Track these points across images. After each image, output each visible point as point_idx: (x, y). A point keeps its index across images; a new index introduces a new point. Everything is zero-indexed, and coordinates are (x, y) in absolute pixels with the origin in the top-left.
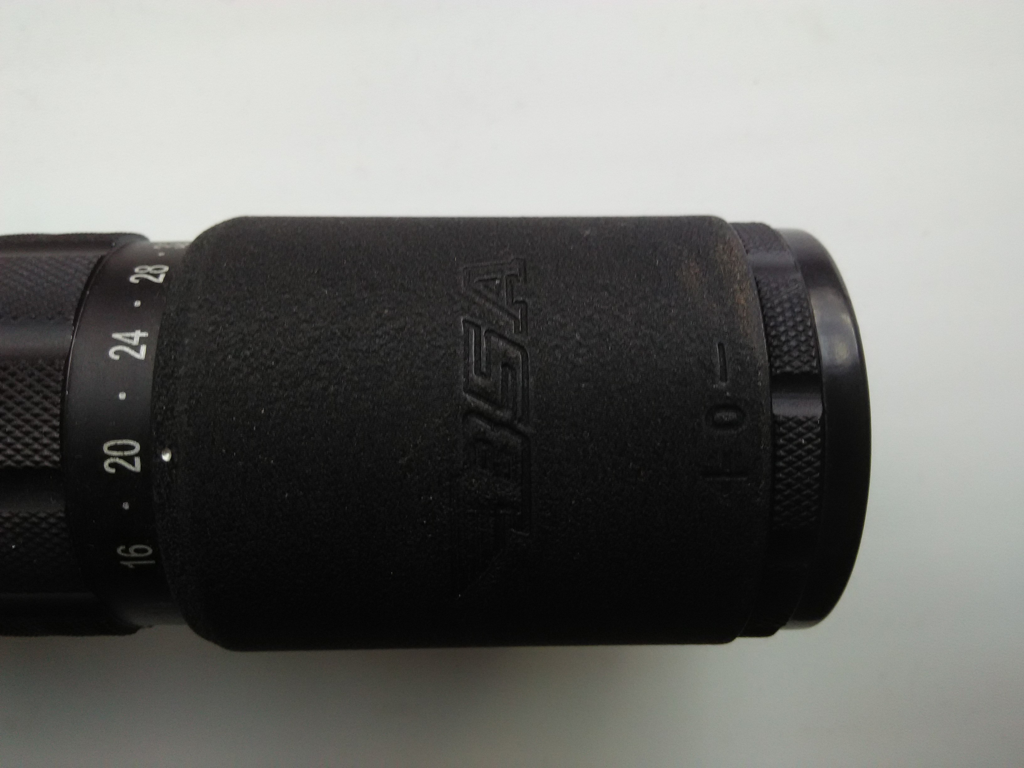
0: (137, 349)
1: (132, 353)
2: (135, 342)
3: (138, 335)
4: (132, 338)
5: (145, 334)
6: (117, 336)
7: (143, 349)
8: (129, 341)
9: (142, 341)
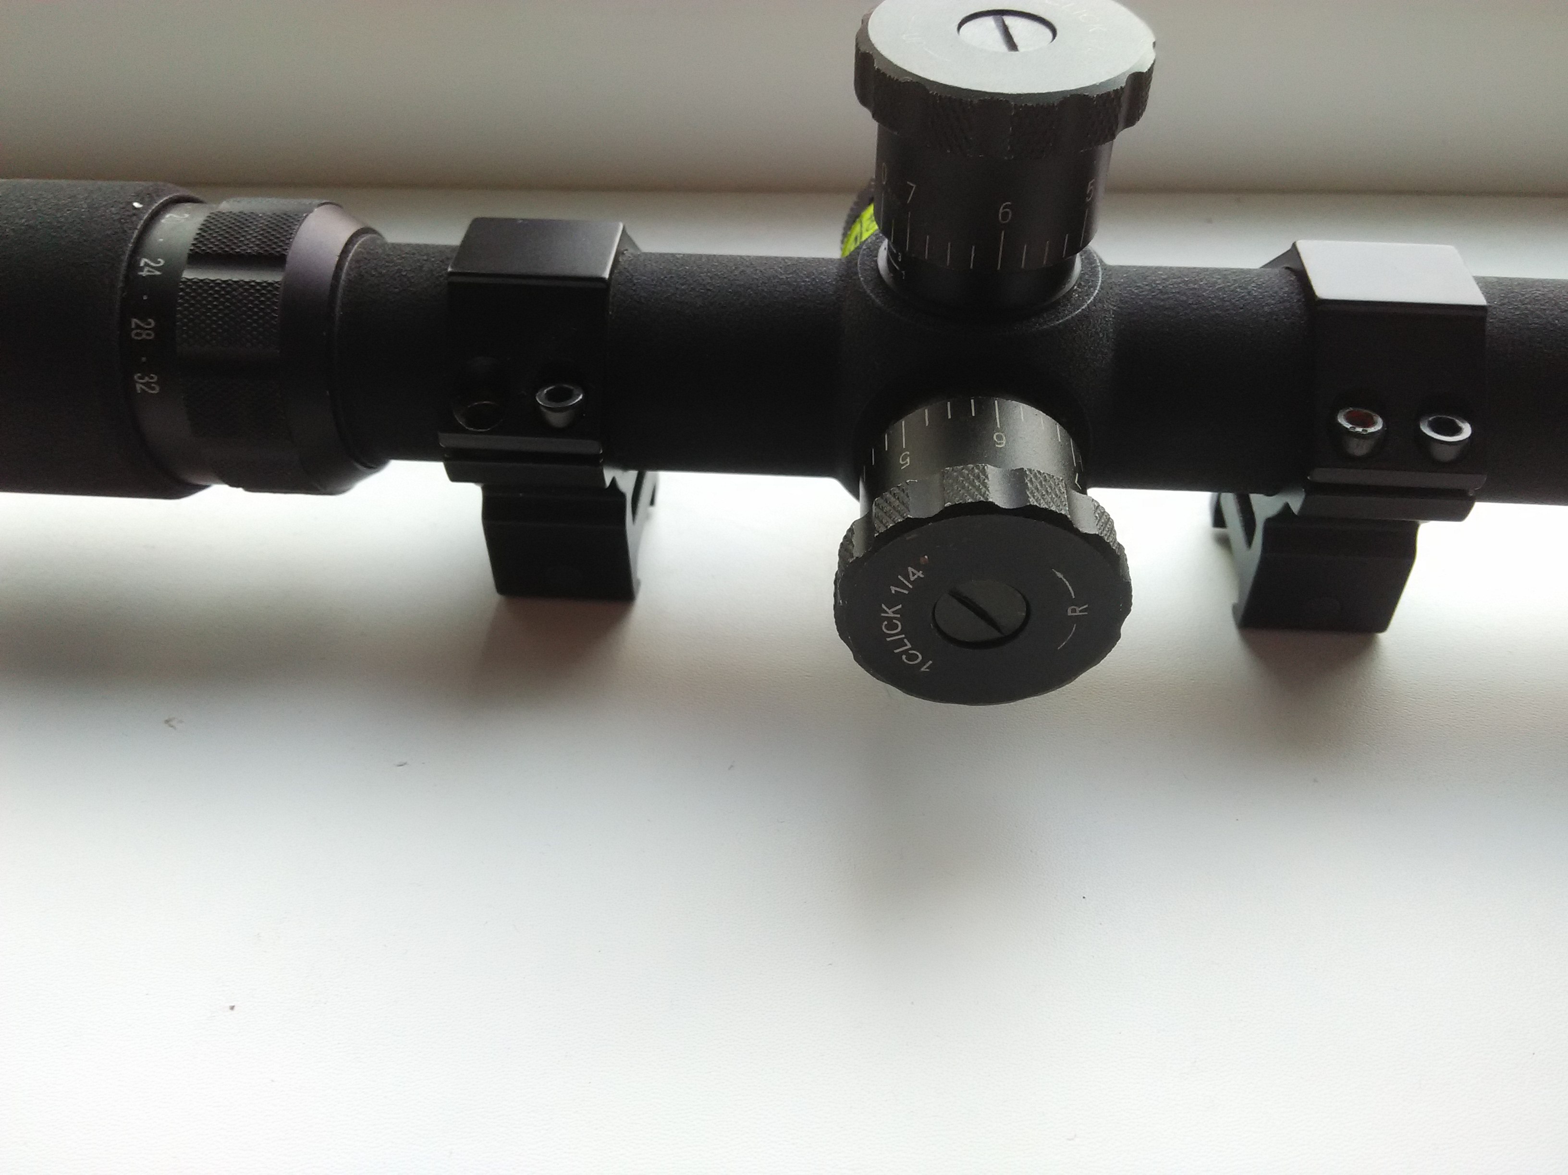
0: (146, 264)
1: (149, 262)
2: (146, 269)
3: (144, 273)
4: (149, 271)
5: (141, 273)
6: (158, 273)
7: (142, 264)
8: (151, 269)
9: (142, 269)
